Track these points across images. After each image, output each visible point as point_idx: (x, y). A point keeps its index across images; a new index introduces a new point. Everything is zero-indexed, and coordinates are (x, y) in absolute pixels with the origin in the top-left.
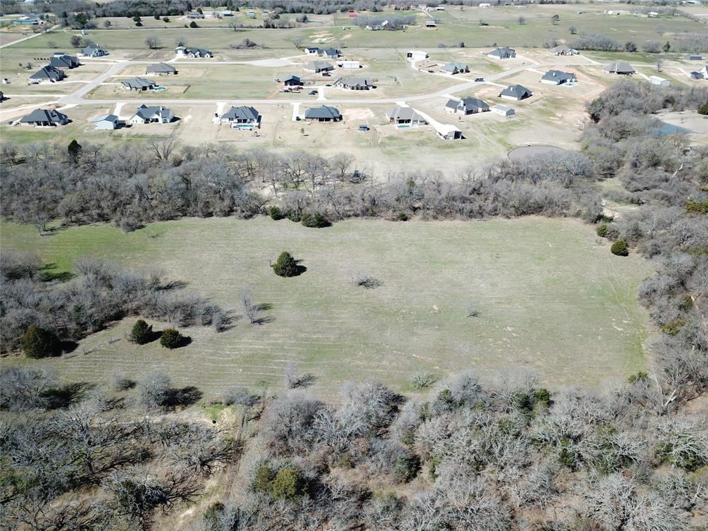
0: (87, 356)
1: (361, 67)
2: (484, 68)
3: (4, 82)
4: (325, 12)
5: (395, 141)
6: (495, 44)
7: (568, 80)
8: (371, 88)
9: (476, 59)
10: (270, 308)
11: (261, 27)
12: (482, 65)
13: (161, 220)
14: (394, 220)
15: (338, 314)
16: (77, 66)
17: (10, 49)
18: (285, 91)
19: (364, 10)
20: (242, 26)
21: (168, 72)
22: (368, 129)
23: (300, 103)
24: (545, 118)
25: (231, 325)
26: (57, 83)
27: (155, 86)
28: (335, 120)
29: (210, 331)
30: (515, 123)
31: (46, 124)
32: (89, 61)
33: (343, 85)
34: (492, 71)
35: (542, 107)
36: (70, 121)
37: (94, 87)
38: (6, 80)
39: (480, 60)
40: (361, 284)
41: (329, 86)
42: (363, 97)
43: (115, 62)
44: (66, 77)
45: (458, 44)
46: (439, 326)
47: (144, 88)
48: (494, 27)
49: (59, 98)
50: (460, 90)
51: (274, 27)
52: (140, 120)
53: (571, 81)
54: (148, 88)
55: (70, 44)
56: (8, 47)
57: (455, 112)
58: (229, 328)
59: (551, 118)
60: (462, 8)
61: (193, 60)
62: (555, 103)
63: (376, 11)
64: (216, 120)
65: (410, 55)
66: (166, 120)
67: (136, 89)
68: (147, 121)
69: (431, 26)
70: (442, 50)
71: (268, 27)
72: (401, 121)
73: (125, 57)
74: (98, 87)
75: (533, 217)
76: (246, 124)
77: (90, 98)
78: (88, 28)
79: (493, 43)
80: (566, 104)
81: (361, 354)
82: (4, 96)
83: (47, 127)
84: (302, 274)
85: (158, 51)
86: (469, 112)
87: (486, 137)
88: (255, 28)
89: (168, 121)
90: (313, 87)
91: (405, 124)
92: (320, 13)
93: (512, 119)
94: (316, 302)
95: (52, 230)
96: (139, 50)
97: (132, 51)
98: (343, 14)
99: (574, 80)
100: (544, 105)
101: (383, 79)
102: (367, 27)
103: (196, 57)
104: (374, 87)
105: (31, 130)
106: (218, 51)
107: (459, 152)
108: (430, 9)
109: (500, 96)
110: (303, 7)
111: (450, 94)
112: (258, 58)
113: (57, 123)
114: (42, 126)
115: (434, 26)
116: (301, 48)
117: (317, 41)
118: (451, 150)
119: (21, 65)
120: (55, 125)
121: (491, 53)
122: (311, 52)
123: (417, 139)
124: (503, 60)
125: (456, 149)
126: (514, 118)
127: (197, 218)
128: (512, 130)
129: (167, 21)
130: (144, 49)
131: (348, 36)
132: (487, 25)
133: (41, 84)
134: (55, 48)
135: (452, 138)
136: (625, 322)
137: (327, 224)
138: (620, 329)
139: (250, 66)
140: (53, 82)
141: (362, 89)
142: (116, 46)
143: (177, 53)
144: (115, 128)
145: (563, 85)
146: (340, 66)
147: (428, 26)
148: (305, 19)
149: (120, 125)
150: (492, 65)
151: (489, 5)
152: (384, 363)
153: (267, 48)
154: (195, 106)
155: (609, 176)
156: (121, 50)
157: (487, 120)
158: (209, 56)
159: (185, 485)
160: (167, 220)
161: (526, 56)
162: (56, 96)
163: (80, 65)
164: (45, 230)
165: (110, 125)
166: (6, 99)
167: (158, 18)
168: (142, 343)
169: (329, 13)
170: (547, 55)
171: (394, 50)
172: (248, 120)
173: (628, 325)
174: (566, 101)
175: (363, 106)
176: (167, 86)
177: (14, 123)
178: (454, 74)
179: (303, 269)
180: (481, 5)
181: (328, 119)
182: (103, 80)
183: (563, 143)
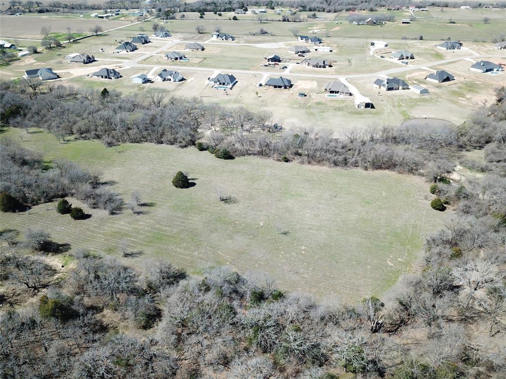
0: (30, 215)
1: (331, 51)
2: (429, 56)
3: (101, 51)
4: (333, 11)
5: (320, 106)
6: (449, 38)
7: (495, 70)
8: (327, 67)
9: (426, 49)
10: (153, 206)
11: (280, 20)
12: (428, 54)
13: (131, 142)
14: (279, 160)
15: (192, 217)
16: (148, 43)
17: (118, 31)
18: (265, 66)
19: (364, 10)
20: (267, 20)
21: (198, 49)
22: (305, 96)
23: (269, 75)
24: (454, 98)
25: (122, 212)
26: (130, 53)
27: (185, 58)
28: (285, 88)
29: (106, 213)
30: (425, 100)
31: (106, 77)
32: (157, 40)
33: (307, 64)
34: (433, 59)
35: (457, 89)
36: (121, 77)
37: (148, 56)
38: (102, 49)
39: (429, 50)
40: (223, 200)
41: (298, 63)
42: (317, 73)
43: (172, 41)
44: (137, 49)
45: (418, 37)
46: (254, 236)
47: (176, 59)
48: (460, 25)
49: (124, 62)
50: (396, 72)
51: (288, 21)
52: (160, 79)
53: (498, 70)
54: (179, 59)
55: (151, 29)
56: (118, 30)
57: (380, 88)
58: (118, 214)
59: (460, 98)
60: (442, 10)
61: (220, 42)
62: (472, 87)
63: (372, 11)
64: (207, 82)
65: (373, 44)
66: (175, 80)
67: (171, 59)
68: (164, 80)
69: (406, 23)
70: (403, 41)
71: (284, 20)
72: (332, 92)
73: (180, 38)
74: (151, 57)
75: (387, 172)
76: (224, 86)
77: (142, 63)
78: (170, 19)
79: (447, 38)
80: (481, 88)
81: (184, 245)
82: (95, 59)
83: (106, 79)
84: (190, 188)
85: (202, 35)
86: (389, 89)
87: (393, 109)
88: (276, 21)
89: (177, 80)
90: (285, 64)
91: (334, 94)
92: (329, 11)
93: (424, 97)
94: (184, 207)
95: (68, 141)
96: (190, 34)
97: (185, 34)
98: (347, 12)
99: (500, 69)
100: (460, 88)
101: (341, 61)
102: (354, 22)
103: (223, 40)
104: (330, 66)
105: (96, 80)
106: (240, 36)
107: (364, 118)
108: (417, 9)
109: (426, 78)
110: (318, 7)
111: (386, 75)
112: (264, 42)
113: (112, 78)
114: (104, 79)
115: (408, 23)
116: (297, 36)
117: (311, 32)
118: (359, 116)
119: (116, 41)
120: (111, 78)
121: (440, 45)
122: (302, 39)
123: (337, 105)
124: (449, 50)
125: (362, 116)
126: (426, 96)
127: (153, 144)
128: (418, 105)
129: (220, 15)
130: (195, 33)
131: (336, 29)
132: (454, 23)
133: (120, 53)
134: (144, 31)
135: (363, 107)
136: (399, 259)
137: (232, 158)
138: (390, 264)
139: (255, 47)
140: (128, 52)
141: (320, 67)
142: (178, 31)
143: (212, 37)
144: (143, 83)
145: (489, 73)
146: (316, 50)
147: (403, 23)
148: (314, 16)
149: (147, 81)
150: (437, 54)
151: (468, 7)
152: (196, 253)
153: (274, 35)
154: (200, 72)
155: (478, 148)
156: (180, 34)
157: (402, 96)
158: (231, 39)
159: (18, 297)
160: (135, 143)
161: (470, 49)
162: (123, 60)
163: (150, 42)
164: (64, 141)
165: (140, 81)
166: (96, 61)
167: (216, 13)
168: (63, 214)
169: (335, 12)
170: (490, 49)
171: (365, 40)
172: (226, 84)
173: (401, 262)
174: (483, 86)
175: (312, 79)
176: (191, 58)
177: (90, 76)
178: (400, 59)
179: (193, 184)
180: (462, 7)
181: (280, 87)
182: (156, 52)
183: (454, 119)
